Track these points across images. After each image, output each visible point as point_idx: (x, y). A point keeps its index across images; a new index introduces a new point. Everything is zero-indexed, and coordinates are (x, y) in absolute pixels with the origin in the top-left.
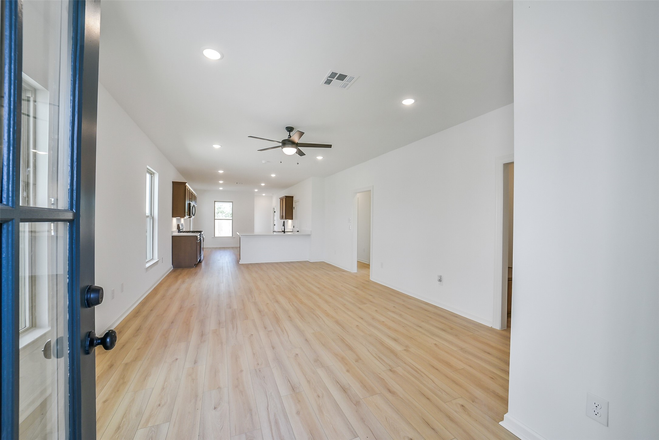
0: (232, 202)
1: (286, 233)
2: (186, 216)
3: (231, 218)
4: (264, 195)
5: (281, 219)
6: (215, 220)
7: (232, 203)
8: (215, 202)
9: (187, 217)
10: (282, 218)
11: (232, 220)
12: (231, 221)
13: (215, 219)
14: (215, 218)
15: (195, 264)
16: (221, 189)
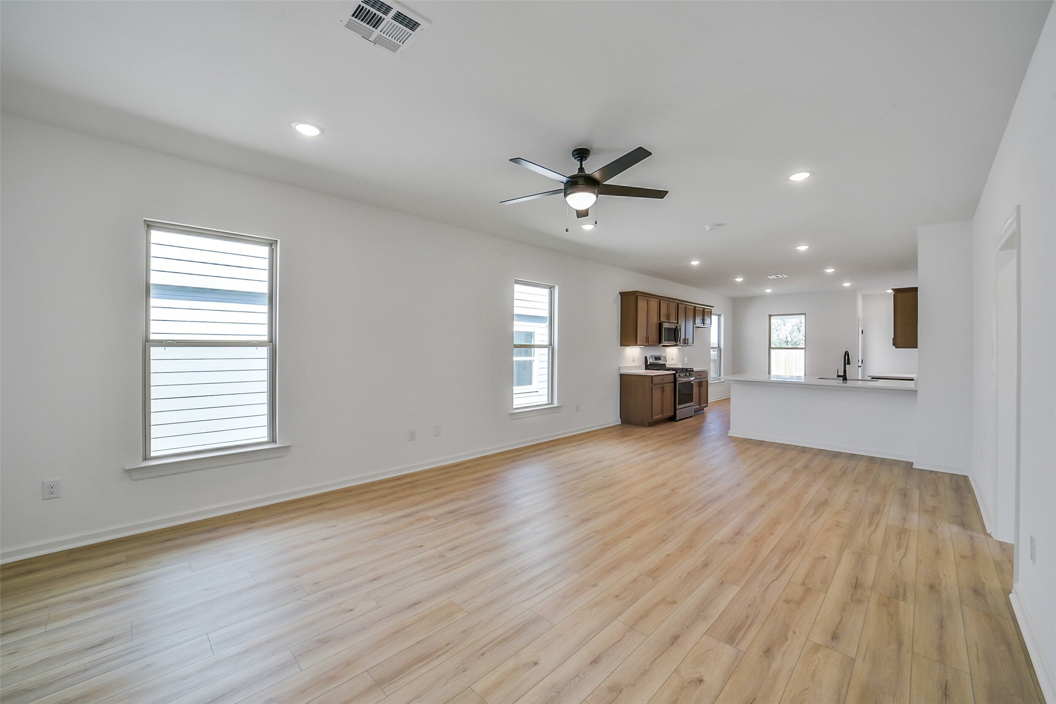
0: (804, 314)
1: (849, 383)
3: (803, 346)
6: (772, 351)
7: (804, 316)
8: (770, 316)
12: (804, 350)
13: (770, 348)
15: (648, 422)
16: (769, 291)
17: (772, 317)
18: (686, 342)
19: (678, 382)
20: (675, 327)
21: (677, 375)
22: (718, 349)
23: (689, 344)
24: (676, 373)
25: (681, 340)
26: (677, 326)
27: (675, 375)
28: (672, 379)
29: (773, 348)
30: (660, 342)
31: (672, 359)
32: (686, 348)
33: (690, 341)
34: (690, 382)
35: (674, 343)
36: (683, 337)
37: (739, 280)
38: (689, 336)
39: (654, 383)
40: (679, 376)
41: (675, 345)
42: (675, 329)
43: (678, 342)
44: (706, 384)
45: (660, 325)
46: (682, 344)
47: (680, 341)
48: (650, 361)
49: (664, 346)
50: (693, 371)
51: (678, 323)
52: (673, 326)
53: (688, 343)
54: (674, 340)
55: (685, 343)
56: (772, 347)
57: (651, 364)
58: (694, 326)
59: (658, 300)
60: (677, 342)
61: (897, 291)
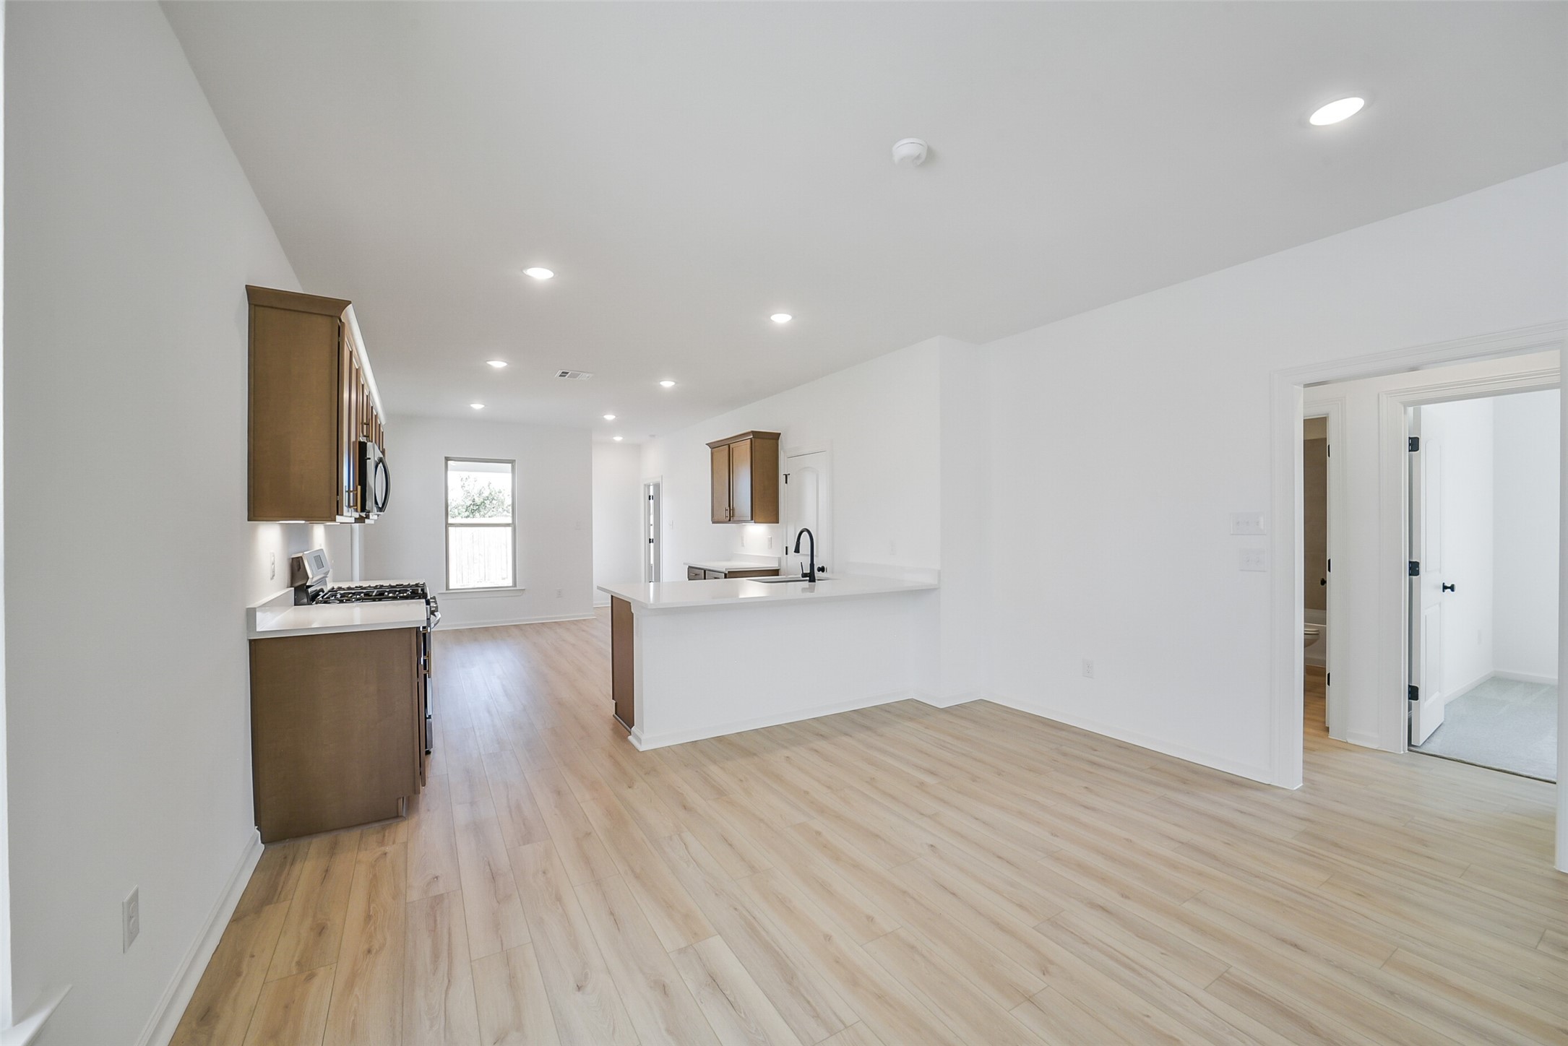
0: (512, 462)
2: (345, 509)
3: (509, 520)
4: (618, 439)
5: (715, 523)
6: (451, 529)
7: (513, 466)
8: (447, 459)
9: (348, 516)
10: (729, 516)
11: (513, 525)
12: (509, 529)
13: (447, 524)
14: (451, 521)
16: (477, 406)
17: (449, 462)
29: (452, 525)
37: (497, 365)
45: (363, 449)
48: (311, 570)
61: (757, 435)
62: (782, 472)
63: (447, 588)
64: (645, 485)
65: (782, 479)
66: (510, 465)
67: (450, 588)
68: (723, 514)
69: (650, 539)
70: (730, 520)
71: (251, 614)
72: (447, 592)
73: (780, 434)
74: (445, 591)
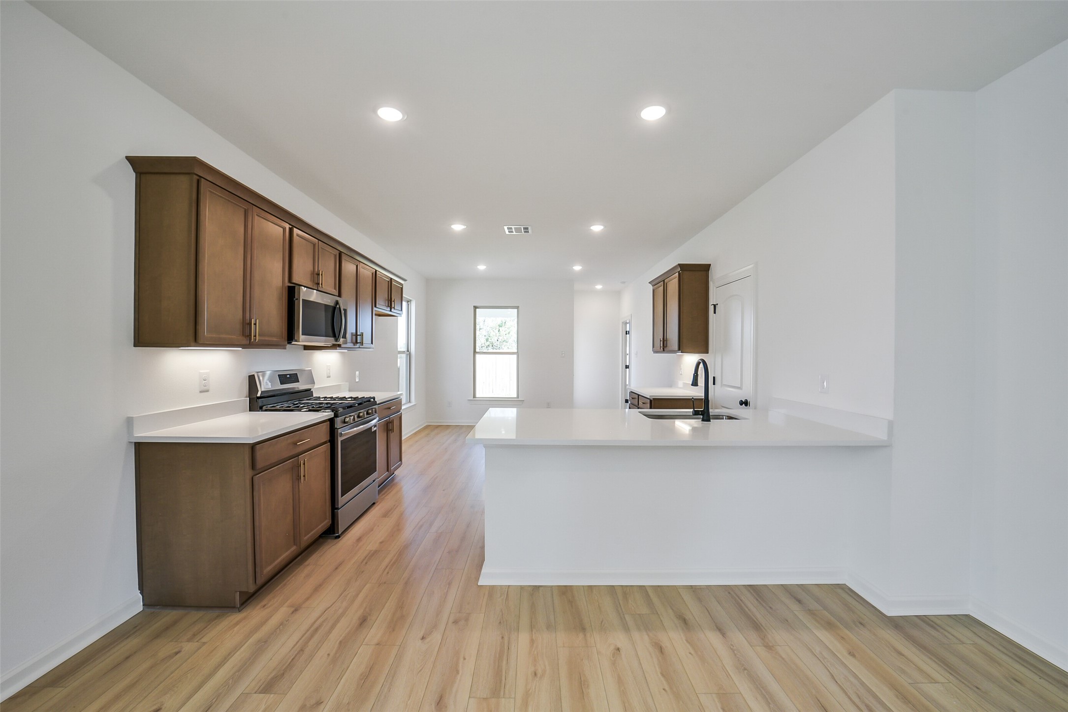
0: (517, 308)
3: (515, 350)
4: (599, 287)
5: (655, 352)
6: (477, 356)
8: (475, 308)
10: (663, 346)
11: (517, 353)
12: (515, 356)
13: (475, 352)
15: (240, 592)
16: (482, 267)
17: (477, 310)
18: (357, 340)
19: (340, 439)
20: (332, 304)
21: (338, 421)
22: (407, 355)
23: (364, 345)
24: (336, 416)
25: (348, 336)
26: (337, 303)
27: (331, 421)
28: (323, 434)
29: (479, 353)
30: (291, 337)
31: (329, 377)
32: (359, 353)
33: (367, 339)
34: (371, 428)
35: (331, 341)
36: (351, 329)
37: (458, 227)
38: (365, 326)
39: (260, 464)
40: (344, 422)
41: (335, 347)
42: (334, 308)
43: (342, 340)
44: (398, 424)
45: (291, 292)
46: (350, 345)
47: (344, 337)
48: (265, 385)
49: (306, 348)
50: (375, 403)
51: (340, 296)
52: (328, 300)
53: (362, 343)
54: (331, 333)
55: (357, 342)
56: (477, 351)
57: (269, 395)
58: (374, 309)
59: (287, 226)
60: (336, 340)
61: (684, 268)
62: (712, 301)
63: (474, 396)
64: (623, 323)
65: (711, 308)
66: (516, 310)
67: (477, 396)
68: (659, 344)
69: (626, 366)
70: (664, 350)
71: (130, 422)
72: (474, 399)
73: (710, 265)
74: (472, 399)
